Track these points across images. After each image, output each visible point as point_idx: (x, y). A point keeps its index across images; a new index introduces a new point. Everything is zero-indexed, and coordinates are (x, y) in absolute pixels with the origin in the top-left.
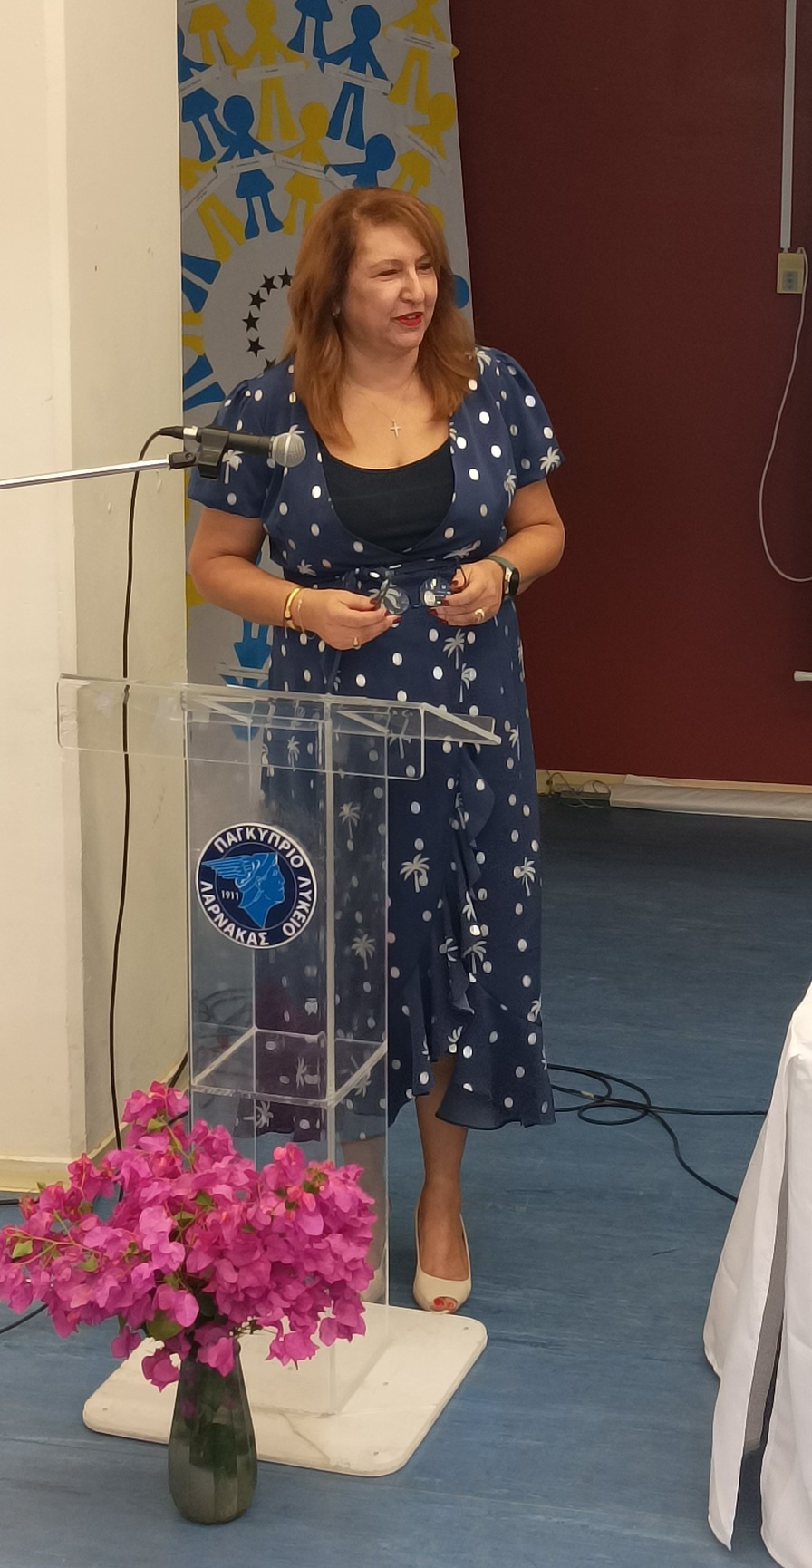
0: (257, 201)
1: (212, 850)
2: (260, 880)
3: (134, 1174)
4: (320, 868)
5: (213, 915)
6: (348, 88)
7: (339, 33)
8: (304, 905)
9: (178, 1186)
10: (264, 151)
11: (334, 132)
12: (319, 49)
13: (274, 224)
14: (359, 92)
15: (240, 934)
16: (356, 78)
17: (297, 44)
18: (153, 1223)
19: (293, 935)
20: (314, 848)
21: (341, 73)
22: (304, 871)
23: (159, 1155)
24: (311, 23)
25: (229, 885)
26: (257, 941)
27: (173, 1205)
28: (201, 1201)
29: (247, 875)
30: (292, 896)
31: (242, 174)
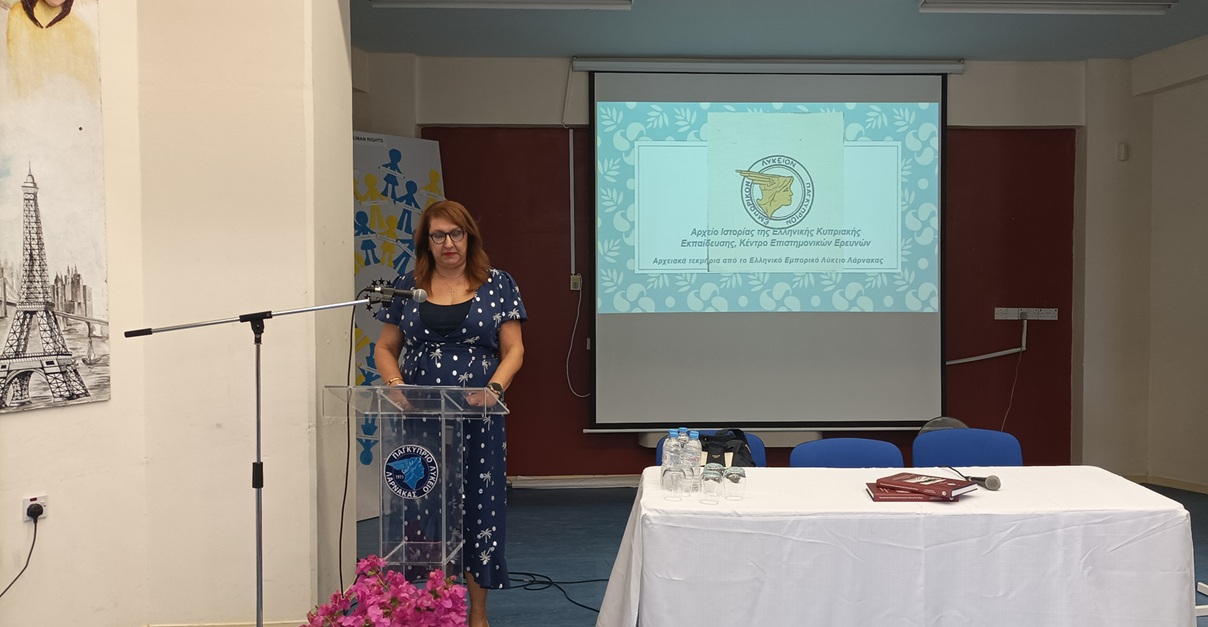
0: (370, 251)
1: (392, 459)
2: (412, 470)
3: (364, 593)
4: (439, 461)
5: (391, 486)
6: (405, 211)
7: (401, 191)
8: (433, 478)
9: (382, 598)
10: (372, 233)
11: (400, 227)
12: (393, 196)
13: (377, 261)
14: (409, 213)
15: (404, 493)
16: (408, 208)
17: (385, 193)
18: (374, 612)
19: (428, 492)
20: (438, 454)
21: (403, 205)
22: (433, 464)
23: (374, 585)
24: (390, 186)
25: (400, 473)
26: (412, 495)
27: (382, 605)
28: (393, 604)
29: (408, 468)
30: (427, 474)
31: (364, 241)
